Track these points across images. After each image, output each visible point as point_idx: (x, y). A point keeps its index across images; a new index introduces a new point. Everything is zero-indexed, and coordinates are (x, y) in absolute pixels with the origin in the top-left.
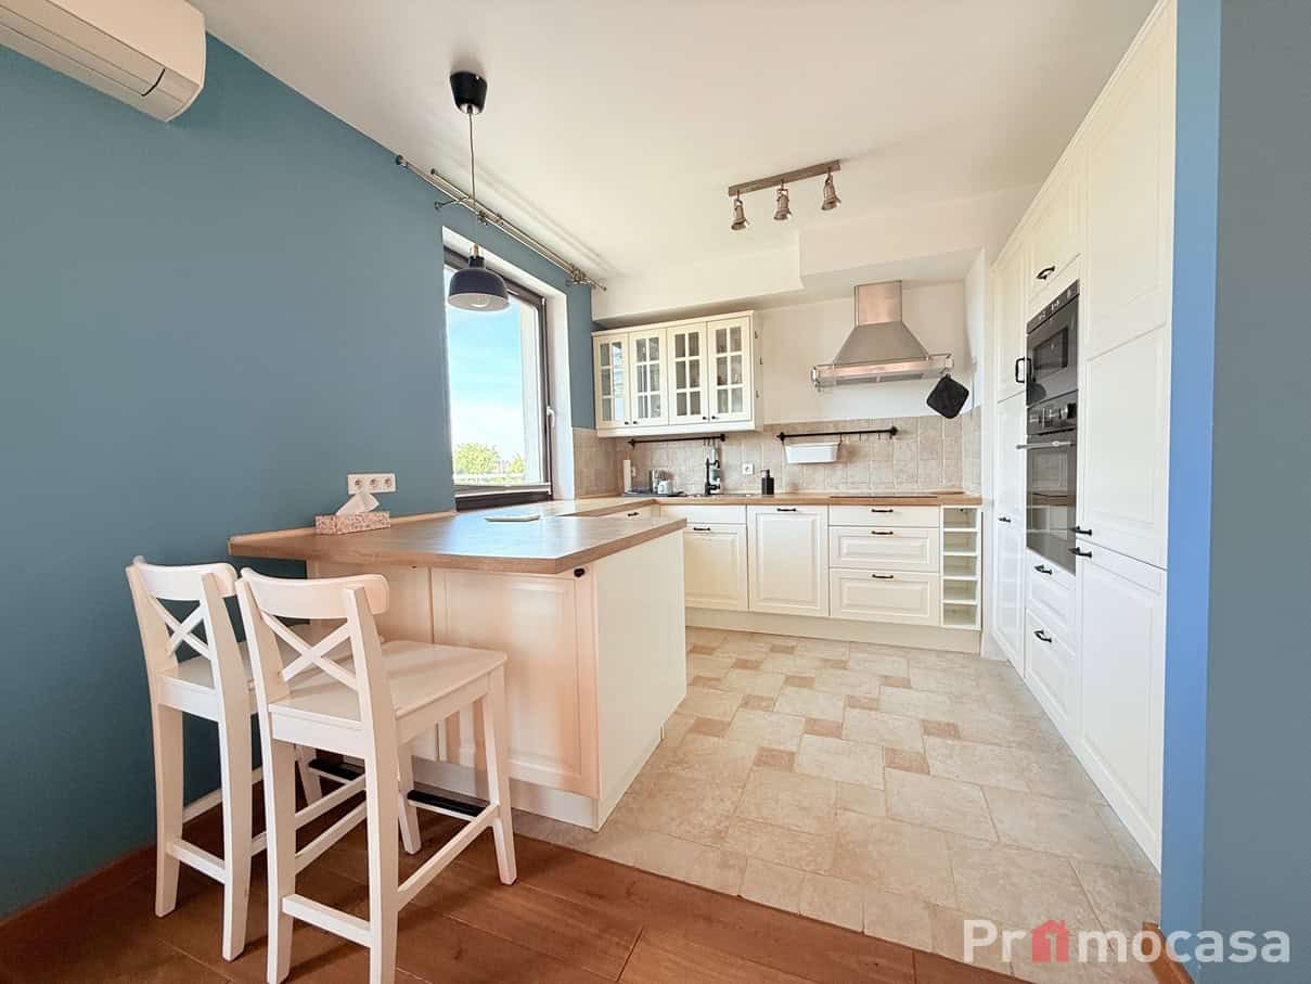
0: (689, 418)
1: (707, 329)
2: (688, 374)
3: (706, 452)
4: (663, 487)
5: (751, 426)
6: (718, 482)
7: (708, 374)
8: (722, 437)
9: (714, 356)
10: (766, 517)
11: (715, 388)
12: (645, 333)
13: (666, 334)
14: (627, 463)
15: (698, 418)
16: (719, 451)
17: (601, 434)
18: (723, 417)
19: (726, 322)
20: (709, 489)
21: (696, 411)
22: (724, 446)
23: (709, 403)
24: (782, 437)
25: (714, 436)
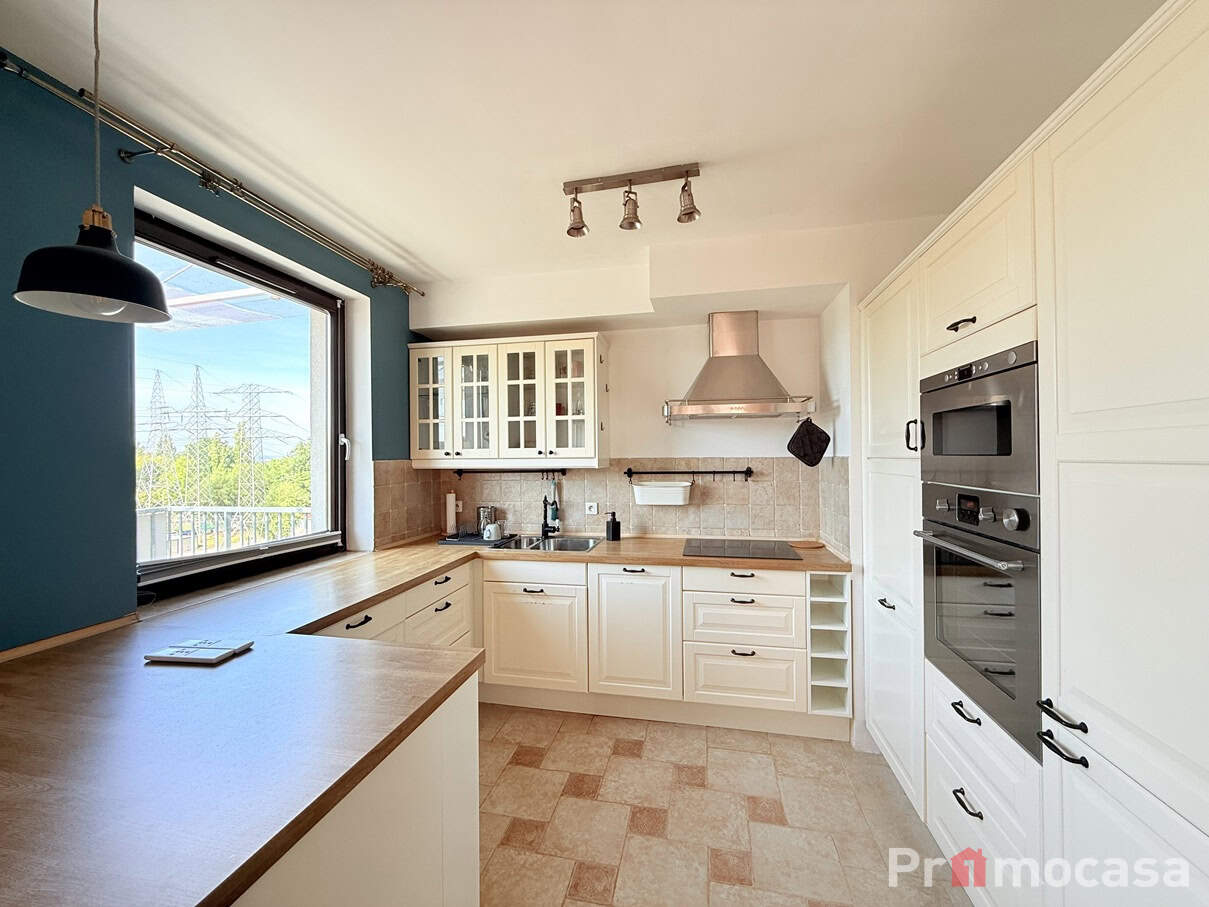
0: (522, 451)
1: (545, 350)
2: (522, 401)
3: (545, 489)
4: (490, 531)
5: (594, 464)
6: (557, 523)
7: (546, 401)
8: (563, 471)
9: (552, 381)
10: (609, 579)
11: (553, 417)
12: (473, 348)
13: (497, 352)
14: (451, 498)
15: (533, 452)
16: (559, 487)
17: (416, 465)
18: (561, 451)
19: (568, 343)
20: (547, 531)
21: (531, 442)
22: (565, 480)
23: (546, 434)
24: (630, 473)
25: (553, 471)
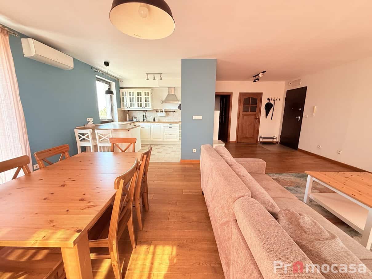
0: (140, 107)
1: (143, 92)
2: (139, 100)
3: (143, 113)
4: (135, 120)
5: (151, 110)
6: (145, 119)
7: (143, 100)
8: (146, 111)
9: (144, 97)
10: (154, 125)
11: (144, 102)
12: (131, 91)
13: (135, 91)
14: (128, 115)
15: (141, 108)
16: (146, 113)
17: (122, 109)
18: (146, 108)
19: (147, 91)
20: (144, 120)
21: (141, 106)
22: (146, 112)
23: (144, 105)
24: (157, 111)
25: (145, 111)
